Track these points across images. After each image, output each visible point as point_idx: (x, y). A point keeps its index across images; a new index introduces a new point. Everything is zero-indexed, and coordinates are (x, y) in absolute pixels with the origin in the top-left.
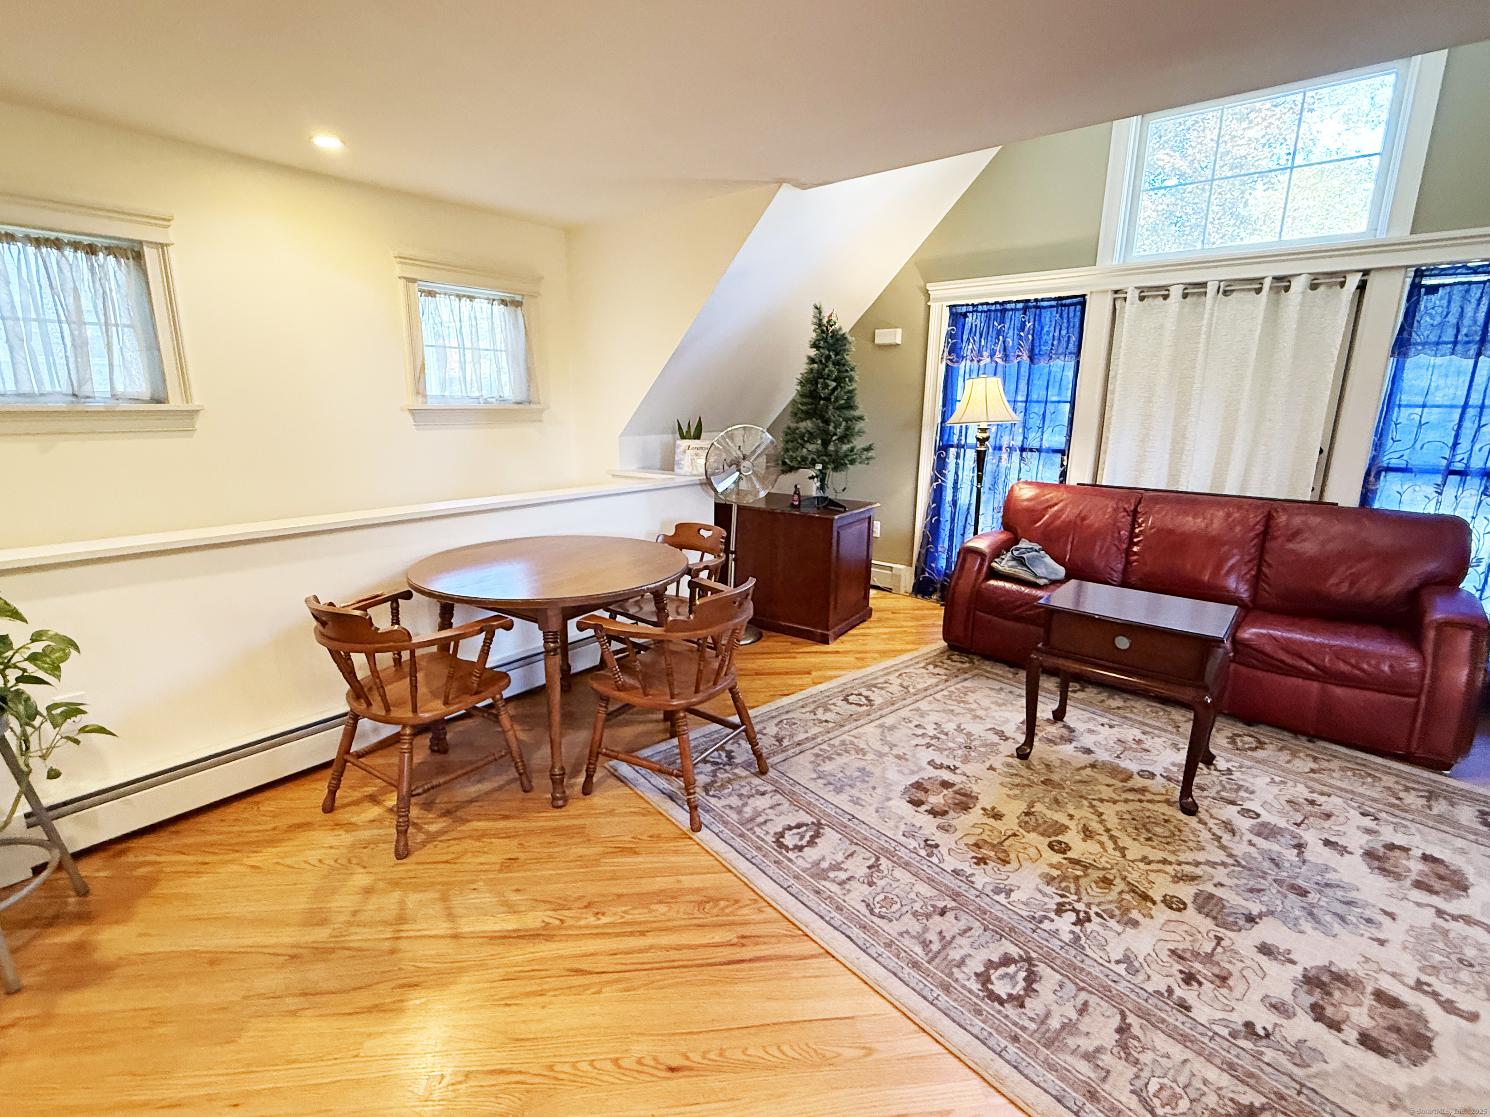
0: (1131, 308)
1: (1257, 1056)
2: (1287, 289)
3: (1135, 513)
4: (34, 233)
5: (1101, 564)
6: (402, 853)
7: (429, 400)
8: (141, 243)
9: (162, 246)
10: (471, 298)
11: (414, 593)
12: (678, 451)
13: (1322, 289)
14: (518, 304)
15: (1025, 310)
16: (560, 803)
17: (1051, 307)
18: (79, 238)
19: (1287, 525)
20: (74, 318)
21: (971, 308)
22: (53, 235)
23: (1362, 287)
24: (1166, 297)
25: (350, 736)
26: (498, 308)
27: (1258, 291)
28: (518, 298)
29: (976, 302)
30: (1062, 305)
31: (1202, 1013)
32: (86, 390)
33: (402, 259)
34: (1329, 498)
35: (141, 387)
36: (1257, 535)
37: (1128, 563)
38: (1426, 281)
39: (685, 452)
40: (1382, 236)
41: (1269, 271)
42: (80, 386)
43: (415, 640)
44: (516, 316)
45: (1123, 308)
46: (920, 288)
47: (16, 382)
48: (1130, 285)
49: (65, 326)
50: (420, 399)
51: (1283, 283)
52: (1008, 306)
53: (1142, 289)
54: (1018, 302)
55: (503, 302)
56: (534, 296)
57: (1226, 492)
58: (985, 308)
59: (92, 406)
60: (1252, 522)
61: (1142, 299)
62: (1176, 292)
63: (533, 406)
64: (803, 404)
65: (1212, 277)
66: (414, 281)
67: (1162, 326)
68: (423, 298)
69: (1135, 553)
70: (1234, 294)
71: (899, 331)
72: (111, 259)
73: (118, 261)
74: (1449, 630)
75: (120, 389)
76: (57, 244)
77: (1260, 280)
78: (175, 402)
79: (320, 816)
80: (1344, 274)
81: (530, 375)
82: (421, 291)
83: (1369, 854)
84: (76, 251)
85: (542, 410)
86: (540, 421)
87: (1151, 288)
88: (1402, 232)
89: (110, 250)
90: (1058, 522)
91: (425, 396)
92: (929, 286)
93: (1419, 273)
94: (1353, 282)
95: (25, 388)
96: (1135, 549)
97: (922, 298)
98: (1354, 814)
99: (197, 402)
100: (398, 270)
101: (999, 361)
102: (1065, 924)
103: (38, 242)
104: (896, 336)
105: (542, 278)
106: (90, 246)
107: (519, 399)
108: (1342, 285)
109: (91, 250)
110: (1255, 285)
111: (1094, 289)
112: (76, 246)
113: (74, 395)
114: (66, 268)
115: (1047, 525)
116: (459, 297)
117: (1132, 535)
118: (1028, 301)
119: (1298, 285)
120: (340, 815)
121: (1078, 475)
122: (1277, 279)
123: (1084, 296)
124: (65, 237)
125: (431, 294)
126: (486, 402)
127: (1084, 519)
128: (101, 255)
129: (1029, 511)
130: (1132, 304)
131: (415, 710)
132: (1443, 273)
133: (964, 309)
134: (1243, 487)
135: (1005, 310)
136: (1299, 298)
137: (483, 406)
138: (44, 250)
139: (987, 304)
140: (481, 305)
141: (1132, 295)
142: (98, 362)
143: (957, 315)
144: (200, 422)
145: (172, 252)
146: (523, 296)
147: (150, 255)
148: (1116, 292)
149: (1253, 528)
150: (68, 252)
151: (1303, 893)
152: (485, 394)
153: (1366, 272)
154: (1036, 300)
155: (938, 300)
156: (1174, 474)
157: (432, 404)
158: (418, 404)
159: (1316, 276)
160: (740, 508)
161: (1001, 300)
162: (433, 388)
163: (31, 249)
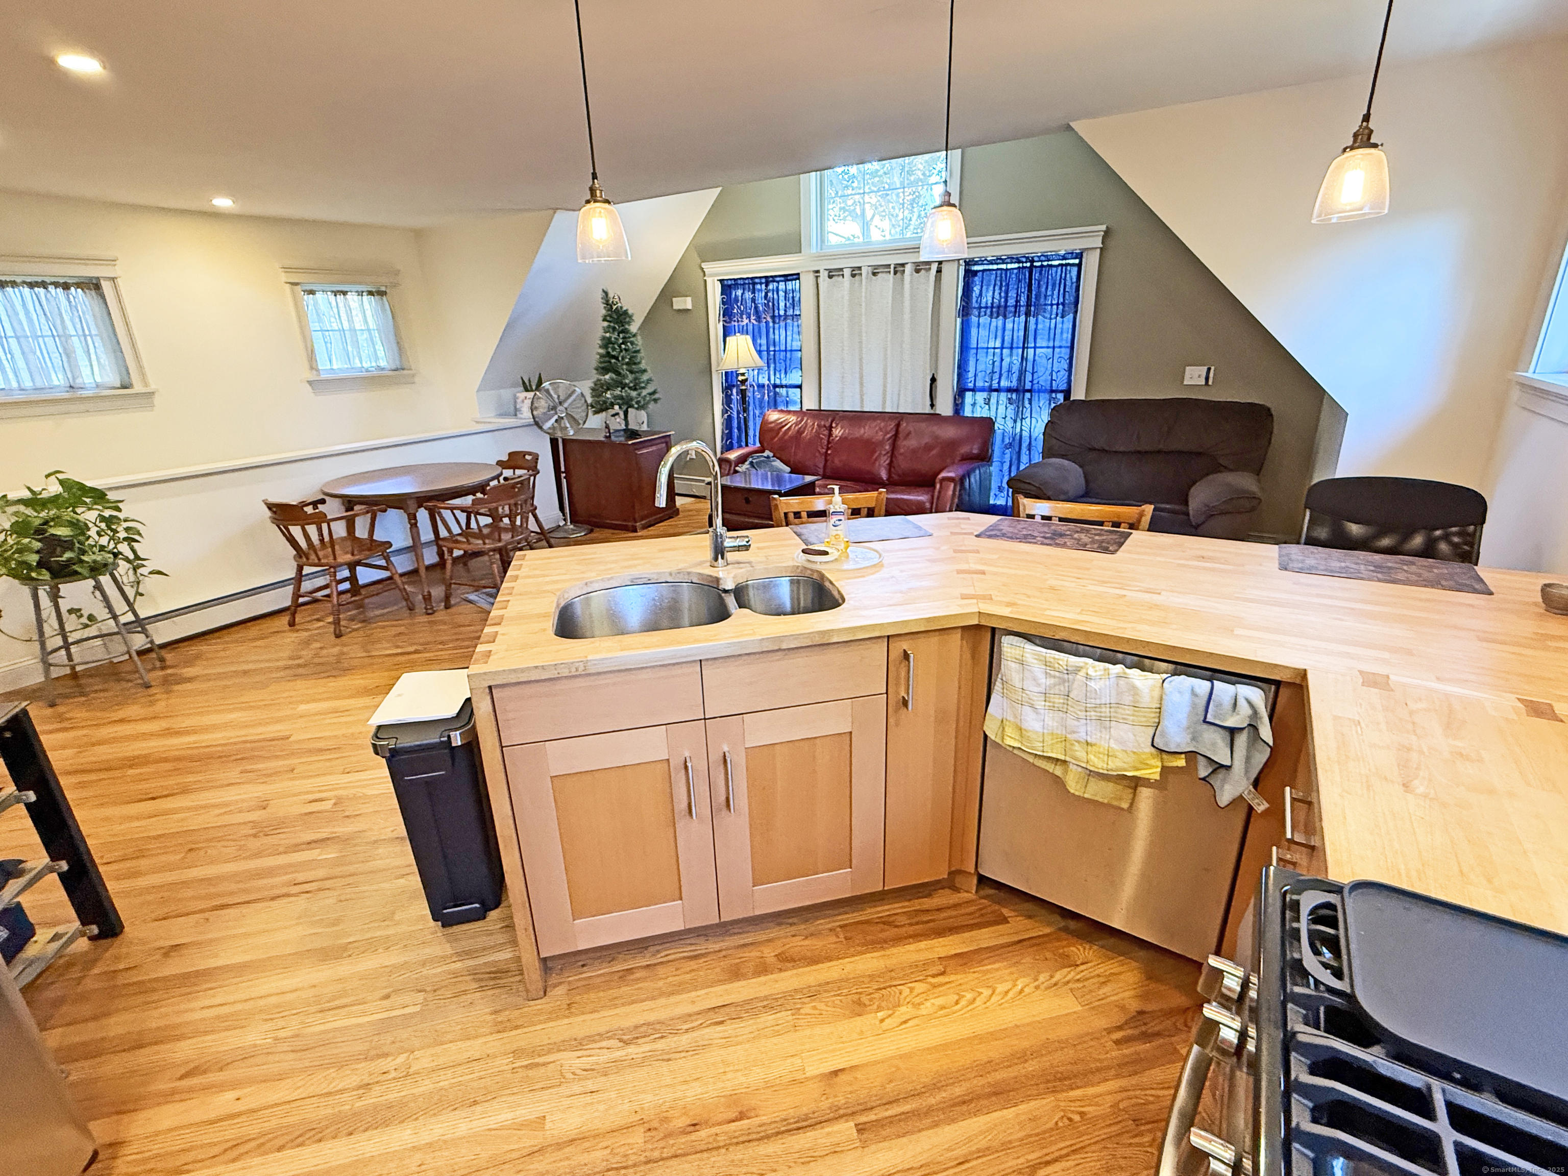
0: (825, 284)
2: (903, 272)
3: (831, 427)
4: (29, 280)
5: (809, 463)
6: (338, 636)
7: (321, 372)
8: (98, 278)
9: (113, 279)
10: (344, 293)
11: (327, 498)
12: (519, 401)
13: (923, 271)
14: (382, 294)
15: (766, 284)
16: (430, 611)
18: (56, 280)
19: (905, 429)
20: (61, 332)
21: (733, 282)
22: (39, 279)
23: (939, 271)
24: (842, 276)
25: (298, 587)
26: (366, 298)
27: (888, 273)
28: (383, 289)
29: (736, 277)
30: (789, 280)
32: (79, 381)
33: (287, 269)
34: (938, 410)
35: (112, 378)
36: (890, 438)
37: (826, 461)
38: (972, 268)
39: (523, 401)
41: (893, 260)
42: (74, 379)
43: (329, 517)
44: (383, 304)
46: (698, 267)
47: (33, 380)
48: (822, 266)
49: (57, 339)
50: (314, 372)
51: (900, 268)
52: (756, 280)
53: (830, 271)
54: (762, 277)
55: (370, 293)
56: (395, 285)
58: (742, 282)
59: (85, 393)
60: (889, 428)
61: (830, 277)
62: (847, 273)
63: (405, 372)
64: (601, 362)
66: (296, 284)
67: (842, 297)
68: (306, 297)
69: (830, 454)
70: (880, 275)
71: (689, 299)
72: (79, 290)
73: (85, 293)
75: (98, 380)
76: (44, 285)
77: (889, 266)
78: (138, 388)
79: (287, 627)
80: (929, 263)
81: (399, 345)
82: (304, 291)
84: (56, 288)
85: (413, 376)
86: (414, 383)
87: (834, 270)
89: (78, 285)
90: (786, 437)
91: (317, 370)
92: (704, 265)
93: (968, 263)
94: (934, 267)
95: (39, 384)
96: (829, 452)
97: (700, 274)
99: (153, 387)
100: (284, 277)
101: (754, 322)
103: (31, 285)
104: (688, 303)
105: (399, 271)
106: (65, 283)
107: (394, 367)
108: (929, 269)
109: (66, 287)
110: (887, 269)
111: (804, 270)
112: (56, 285)
113: (71, 387)
114: (51, 299)
116: (335, 293)
117: (828, 442)
118: (768, 277)
119: (909, 269)
120: (297, 627)
121: (808, 404)
122: (896, 265)
123: (798, 274)
124: (48, 280)
125: (312, 292)
126: (367, 371)
127: (801, 434)
128: (72, 289)
130: (824, 281)
131: (335, 558)
132: (978, 263)
133: (730, 282)
135: (754, 284)
136: (910, 278)
137: (364, 374)
138: (36, 289)
139: (743, 279)
140: (352, 298)
141: (824, 275)
142: (83, 362)
143: (727, 287)
144: (157, 399)
145: (119, 281)
146: (386, 286)
147: (106, 286)
148: (817, 272)
149: (890, 432)
150: (51, 288)
152: (366, 365)
153: (940, 263)
154: (773, 277)
155: (711, 275)
157: (324, 376)
158: (312, 376)
159: (916, 264)
160: (564, 440)
161: (751, 276)
162: (323, 364)
163: (26, 290)
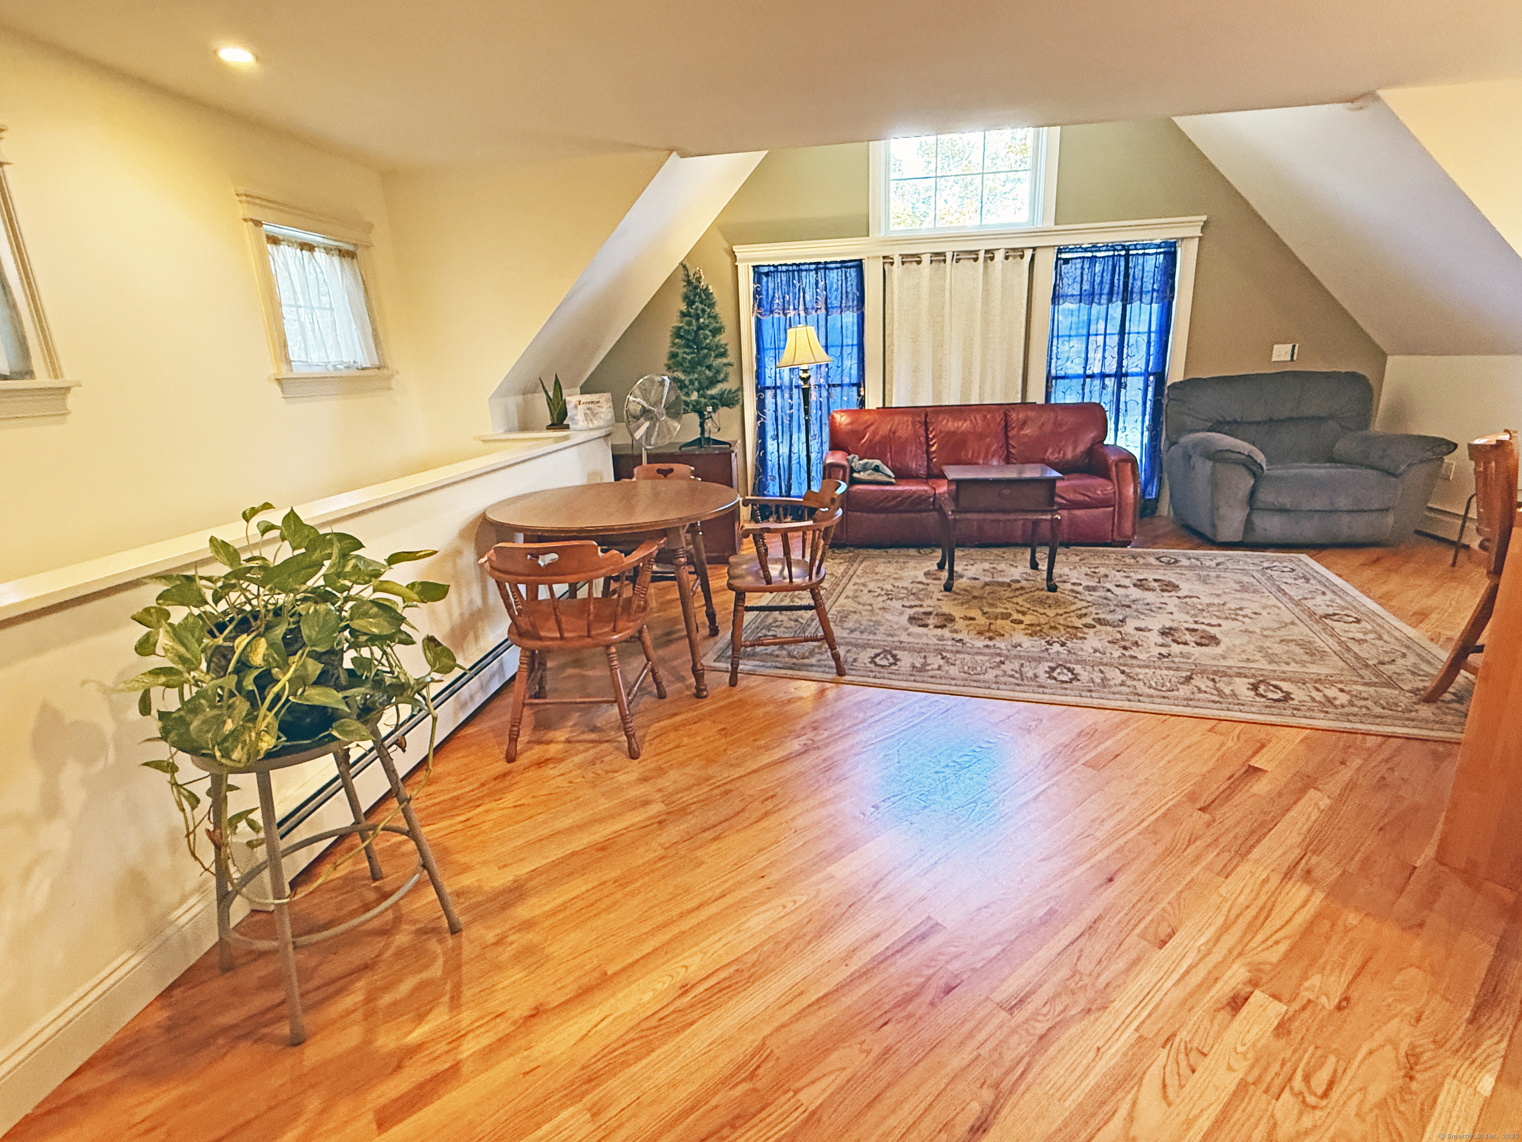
0: (896, 270)
1: (1173, 662)
2: (992, 259)
3: (926, 423)
5: (913, 464)
6: (637, 753)
7: (294, 367)
10: (311, 248)
13: (1012, 259)
14: (352, 255)
15: (817, 270)
17: (837, 268)
19: (1018, 420)
21: (772, 269)
23: (1033, 258)
24: (919, 262)
26: (336, 260)
27: (976, 260)
28: (353, 248)
29: (776, 263)
30: (847, 267)
31: (1142, 656)
33: (244, 198)
34: (1030, 400)
38: (1064, 256)
39: (576, 407)
40: (1039, 225)
41: (982, 246)
43: (627, 561)
44: (353, 269)
45: (891, 271)
46: (725, 250)
48: (894, 252)
50: (285, 366)
51: (990, 255)
52: (803, 267)
53: (903, 256)
54: (811, 264)
55: (341, 254)
56: (366, 245)
57: (973, 403)
58: (784, 268)
60: (998, 419)
61: (903, 263)
62: (926, 259)
63: (387, 371)
65: (949, 249)
66: (258, 224)
67: (918, 284)
68: (270, 248)
69: (934, 452)
70: (962, 262)
74: (1121, 464)
77: (976, 252)
78: (42, 378)
80: (1022, 250)
81: (375, 334)
82: (268, 237)
83: (1135, 585)
85: (392, 377)
86: (390, 389)
87: (908, 256)
88: (1050, 224)
90: (877, 438)
91: (289, 362)
92: (735, 248)
93: (1059, 250)
94: (1028, 254)
96: (934, 449)
97: (728, 259)
98: (1114, 572)
99: (68, 376)
100: (243, 210)
102: (1056, 647)
105: (371, 225)
107: (369, 365)
108: (1022, 257)
110: (973, 255)
111: (868, 255)
115: (870, 440)
116: (301, 247)
117: (928, 439)
118: (820, 263)
119: (999, 256)
121: (873, 402)
122: (987, 252)
123: (861, 260)
125: (276, 241)
126: (335, 368)
127: (894, 433)
129: (853, 432)
130: (897, 267)
132: (1071, 251)
133: (766, 270)
134: (981, 400)
135: (800, 271)
136: (1001, 265)
137: (334, 373)
139: (786, 265)
140: (320, 256)
143: (761, 275)
144: (71, 400)
146: (355, 245)
148: (884, 257)
149: (999, 424)
151: (1129, 606)
152: (333, 360)
153: (1034, 249)
154: (826, 263)
155: (743, 261)
156: (937, 393)
157: (299, 370)
158: (285, 373)
159: (1007, 250)
161: (797, 262)
